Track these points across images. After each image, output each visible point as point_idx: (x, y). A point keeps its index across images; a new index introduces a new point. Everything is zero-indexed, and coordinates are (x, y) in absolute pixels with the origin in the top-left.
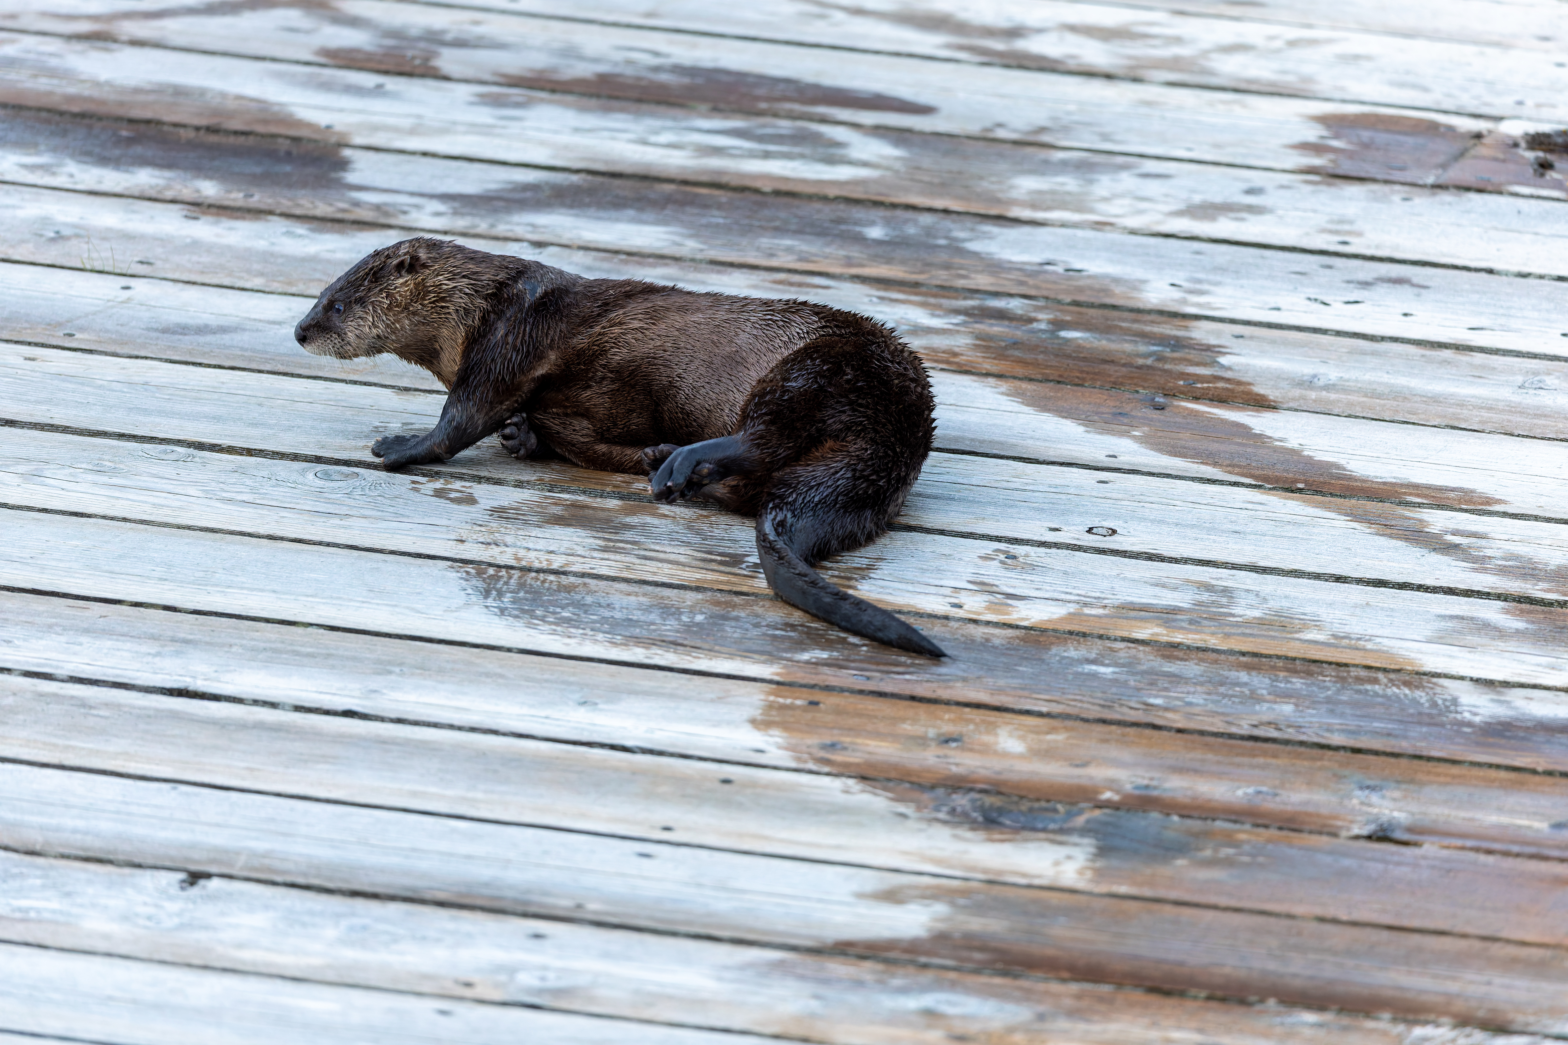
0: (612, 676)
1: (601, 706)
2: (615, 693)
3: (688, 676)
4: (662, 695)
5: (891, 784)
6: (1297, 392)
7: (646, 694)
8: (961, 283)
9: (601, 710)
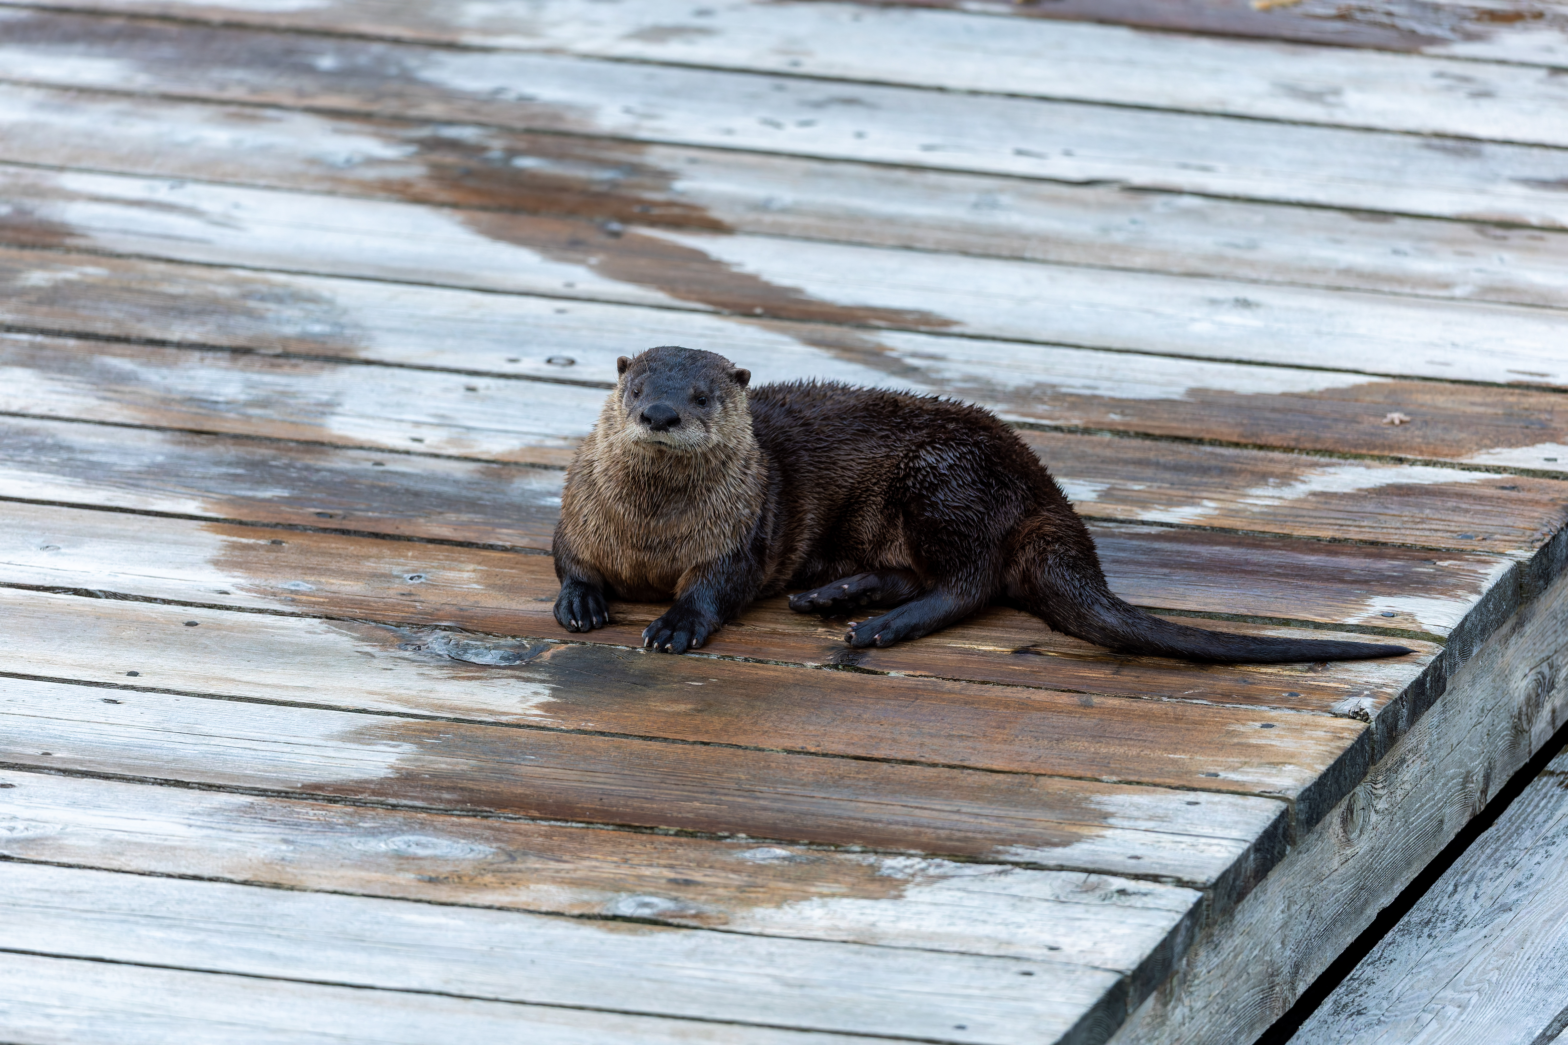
0: (73, 519)
1: (63, 550)
2: (77, 537)
3: (150, 518)
4: (124, 537)
5: (356, 624)
6: (751, 216)
7: (109, 536)
8: (413, 112)
9: (64, 554)
